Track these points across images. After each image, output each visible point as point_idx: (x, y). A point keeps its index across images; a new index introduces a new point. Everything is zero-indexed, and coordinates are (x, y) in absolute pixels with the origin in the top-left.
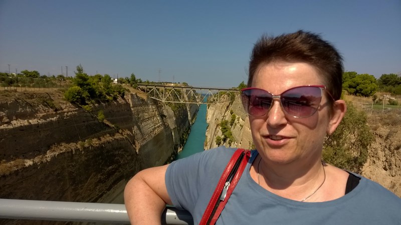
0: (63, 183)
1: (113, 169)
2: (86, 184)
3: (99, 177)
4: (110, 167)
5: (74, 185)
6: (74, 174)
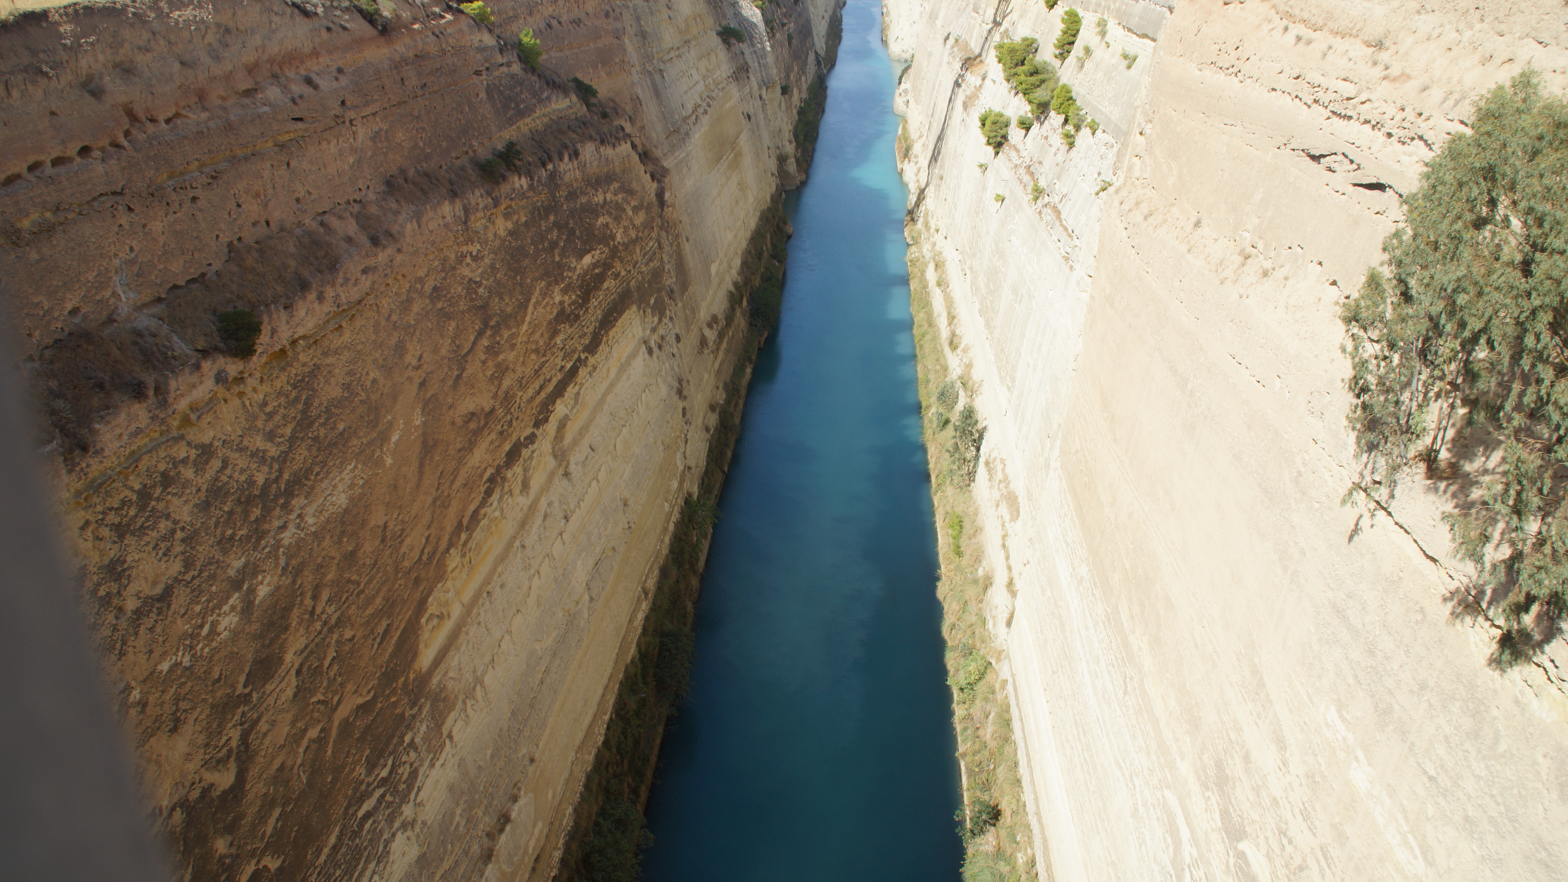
0: (453, 324)
1: (595, 266)
2: (525, 327)
3: (558, 299)
4: (587, 260)
5: (489, 333)
6: (481, 290)
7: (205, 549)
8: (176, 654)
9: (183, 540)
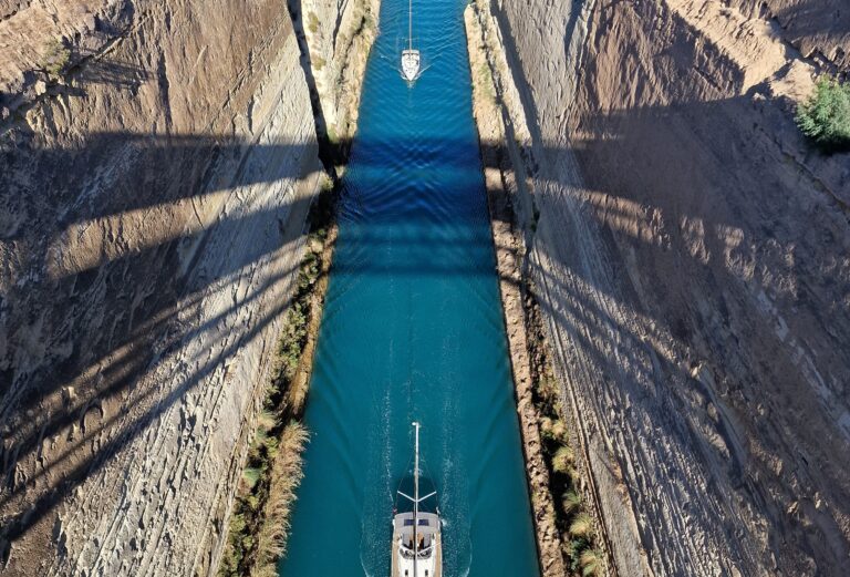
7: (41, 204)
8: (29, 274)
9: (26, 198)
